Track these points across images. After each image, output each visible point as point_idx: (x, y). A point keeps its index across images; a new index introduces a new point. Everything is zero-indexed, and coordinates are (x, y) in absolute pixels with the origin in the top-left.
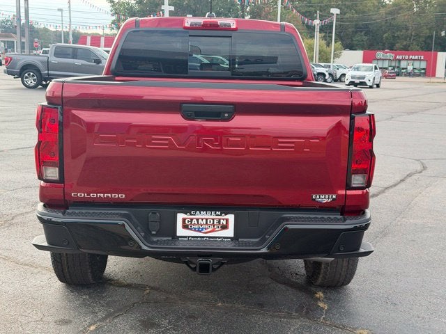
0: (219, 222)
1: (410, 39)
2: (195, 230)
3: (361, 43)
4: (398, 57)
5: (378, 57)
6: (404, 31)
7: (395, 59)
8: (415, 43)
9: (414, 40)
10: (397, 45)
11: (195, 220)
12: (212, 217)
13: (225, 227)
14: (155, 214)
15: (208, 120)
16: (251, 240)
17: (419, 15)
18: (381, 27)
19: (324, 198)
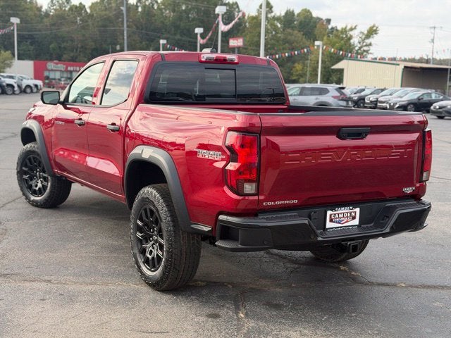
0: (351, 214)
1: (77, 50)
2: (337, 223)
3: (28, 52)
4: (69, 68)
5: (49, 68)
6: (70, 43)
7: (66, 71)
8: (82, 55)
9: (80, 52)
10: (65, 56)
11: (337, 215)
12: (347, 211)
13: (354, 218)
14: (315, 212)
15: (353, 139)
16: (369, 225)
17: (83, 28)
18: (46, 38)
19: (408, 190)
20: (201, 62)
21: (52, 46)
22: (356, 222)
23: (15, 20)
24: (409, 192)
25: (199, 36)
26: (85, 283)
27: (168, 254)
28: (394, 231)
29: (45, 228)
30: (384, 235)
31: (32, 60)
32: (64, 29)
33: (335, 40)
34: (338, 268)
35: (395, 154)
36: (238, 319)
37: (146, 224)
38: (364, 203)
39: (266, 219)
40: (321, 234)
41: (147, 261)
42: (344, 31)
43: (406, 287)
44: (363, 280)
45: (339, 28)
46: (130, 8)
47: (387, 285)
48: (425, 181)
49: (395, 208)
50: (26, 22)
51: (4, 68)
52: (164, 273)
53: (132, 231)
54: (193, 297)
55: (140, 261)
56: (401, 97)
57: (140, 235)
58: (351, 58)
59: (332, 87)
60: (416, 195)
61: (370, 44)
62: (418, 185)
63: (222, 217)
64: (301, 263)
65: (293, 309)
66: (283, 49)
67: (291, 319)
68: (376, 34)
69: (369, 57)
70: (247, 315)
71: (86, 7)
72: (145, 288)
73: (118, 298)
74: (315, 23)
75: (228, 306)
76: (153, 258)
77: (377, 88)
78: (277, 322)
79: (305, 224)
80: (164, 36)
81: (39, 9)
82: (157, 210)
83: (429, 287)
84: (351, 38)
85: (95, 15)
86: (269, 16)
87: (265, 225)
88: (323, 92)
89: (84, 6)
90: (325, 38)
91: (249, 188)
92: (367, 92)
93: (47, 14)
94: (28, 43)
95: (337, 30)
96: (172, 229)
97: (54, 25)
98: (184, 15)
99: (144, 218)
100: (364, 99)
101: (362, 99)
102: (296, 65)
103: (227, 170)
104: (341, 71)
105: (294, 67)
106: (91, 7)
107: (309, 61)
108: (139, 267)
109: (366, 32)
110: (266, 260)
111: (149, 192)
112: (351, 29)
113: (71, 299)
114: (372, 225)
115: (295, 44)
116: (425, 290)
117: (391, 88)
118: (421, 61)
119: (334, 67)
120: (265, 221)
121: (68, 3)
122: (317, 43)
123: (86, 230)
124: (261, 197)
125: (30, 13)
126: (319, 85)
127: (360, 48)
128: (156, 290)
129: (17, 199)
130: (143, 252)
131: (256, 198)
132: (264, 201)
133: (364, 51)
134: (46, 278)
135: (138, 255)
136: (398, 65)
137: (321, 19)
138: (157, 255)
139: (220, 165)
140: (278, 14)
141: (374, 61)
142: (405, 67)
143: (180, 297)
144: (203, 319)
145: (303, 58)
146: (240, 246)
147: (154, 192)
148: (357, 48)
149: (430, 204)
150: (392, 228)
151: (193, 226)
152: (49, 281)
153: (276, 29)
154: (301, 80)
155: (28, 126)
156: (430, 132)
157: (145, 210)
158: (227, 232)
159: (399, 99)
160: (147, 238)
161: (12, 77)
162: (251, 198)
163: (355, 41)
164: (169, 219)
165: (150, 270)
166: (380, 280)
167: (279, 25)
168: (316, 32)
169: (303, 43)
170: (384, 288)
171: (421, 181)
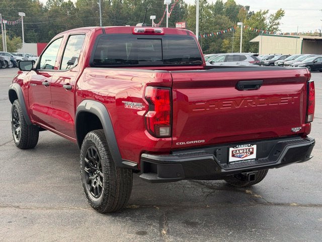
0: (249, 150)
2: (238, 157)
3: (33, 37)
11: (238, 151)
12: (246, 148)
13: (252, 153)
14: (220, 150)
15: (249, 90)
16: (265, 159)
17: (72, 18)
18: (46, 26)
19: (296, 130)
20: (134, 34)
21: (50, 32)
22: (254, 156)
23: (22, 14)
24: (297, 131)
25: (153, 21)
26: (45, 207)
27: (106, 185)
28: (285, 162)
29: (23, 164)
30: (277, 166)
31: (36, 43)
32: (58, 20)
33: (253, 21)
34: (244, 192)
35: (284, 101)
36: (161, 236)
37: (91, 161)
38: (259, 141)
39: (179, 156)
40: (225, 166)
41: (92, 190)
42: (259, 14)
43: (298, 206)
44: (263, 200)
45: (255, 13)
46: (104, 3)
47: (282, 204)
48: (310, 122)
49: (285, 144)
50: (32, 16)
51: (16, 49)
52: (103, 199)
53: (81, 166)
54: (128, 218)
55: (87, 189)
56: (301, 61)
57: (88, 169)
58: (264, 34)
59: (249, 55)
60: (303, 133)
61: (278, 24)
62: (304, 125)
63: (144, 155)
64: (216, 187)
65: (206, 226)
66: (215, 29)
67: (204, 235)
68: (282, 16)
69: (278, 33)
70: (168, 232)
71: (74, 4)
72: (91, 211)
73: (69, 220)
74: (238, 9)
75: (154, 224)
76: (96, 187)
77: (283, 55)
78: (192, 237)
79: (211, 159)
80: (130, 22)
81: (41, 6)
82: (98, 150)
83: (315, 206)
84: (264, 19)
85: (80, 9)
86: (204, 5)
87: (178, 160)
88: (242, 58)
89: (72, 3)
90: (245, 20)
91: (164, 131)
92: (276, 58)
93: (46, 10)
94: (33, 31)
95: (254, 14)
96: (108, 165)
97: (50, 17)
98: (144, 7)
99: (90, 157)
100: (274, 63)
101: (272, 64)
102: (224, 40)
103: (146, 118)
104: (257, 43)
105: (223, 42)
106: (76, 4)
107: (233, 38)
108: (87, 194)
109: (275, 15)
110: (188, 186)
111: (92, 135)
112: (264, 13)
113: (32, 221)
114: (267, 158)
115: (224, 25)
116: (312, 208)
117: (294, 55)
118: (316, 34)
119: (252, 41)
120: (177, 157)
121: (60, 1)
122: (239, 24)
123: (53, 166)
124: (175, 139)
125: (35, 9)
126: (241, 54)
127: (271, 27)
128: (100, 212)
129: (7, 142)
130: (90, 182)
131: (170, 139)
132: (176, 141)
133: (274, 29)
134: (16, 204)
135: (86, 185)
136: (299, 38)
137: (242, 7)
138: (99, 185)
139: (141, 113)
140: (211, 4)
141: (281, 35)
142: (304, 39)
143: (117, 218)
144: (133, 236)
145: (230, 35)
146: (159, 178)
147: (96, 136)
148: (268, 27)
149: (314, 140)
150: (283, 160)
151: (123, 162)
152: (18, 207)
153: (209, 15)
154: (228, 51)
155: (12, 88)
156: (313, 83)
157: (90, 150)
158: (149, 167)
159: (299, 63)
160: (92, 172)
161: (21, 55)
162: (167, 139)
163: (267, 21)
164: (106, 157)
165: (94, 197)
166: (276, 201)
167: (212, 12)
168: (239, 16)
169: (230, 25)
170: (279, 207)
171: (306, 122)
